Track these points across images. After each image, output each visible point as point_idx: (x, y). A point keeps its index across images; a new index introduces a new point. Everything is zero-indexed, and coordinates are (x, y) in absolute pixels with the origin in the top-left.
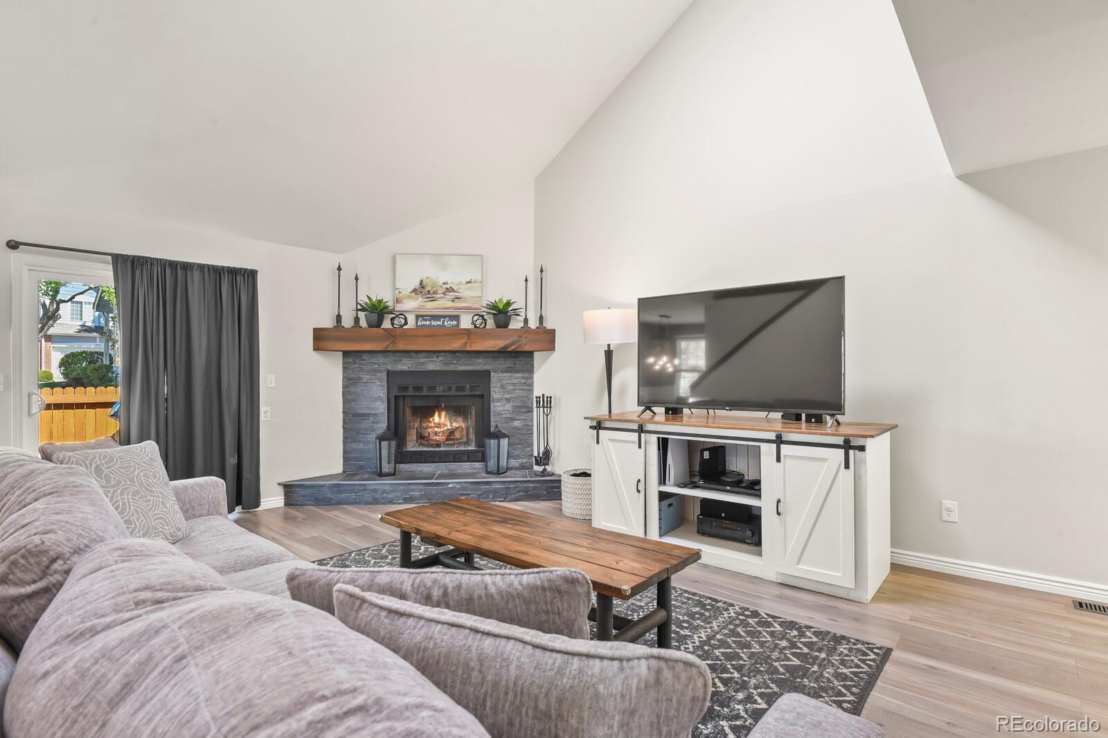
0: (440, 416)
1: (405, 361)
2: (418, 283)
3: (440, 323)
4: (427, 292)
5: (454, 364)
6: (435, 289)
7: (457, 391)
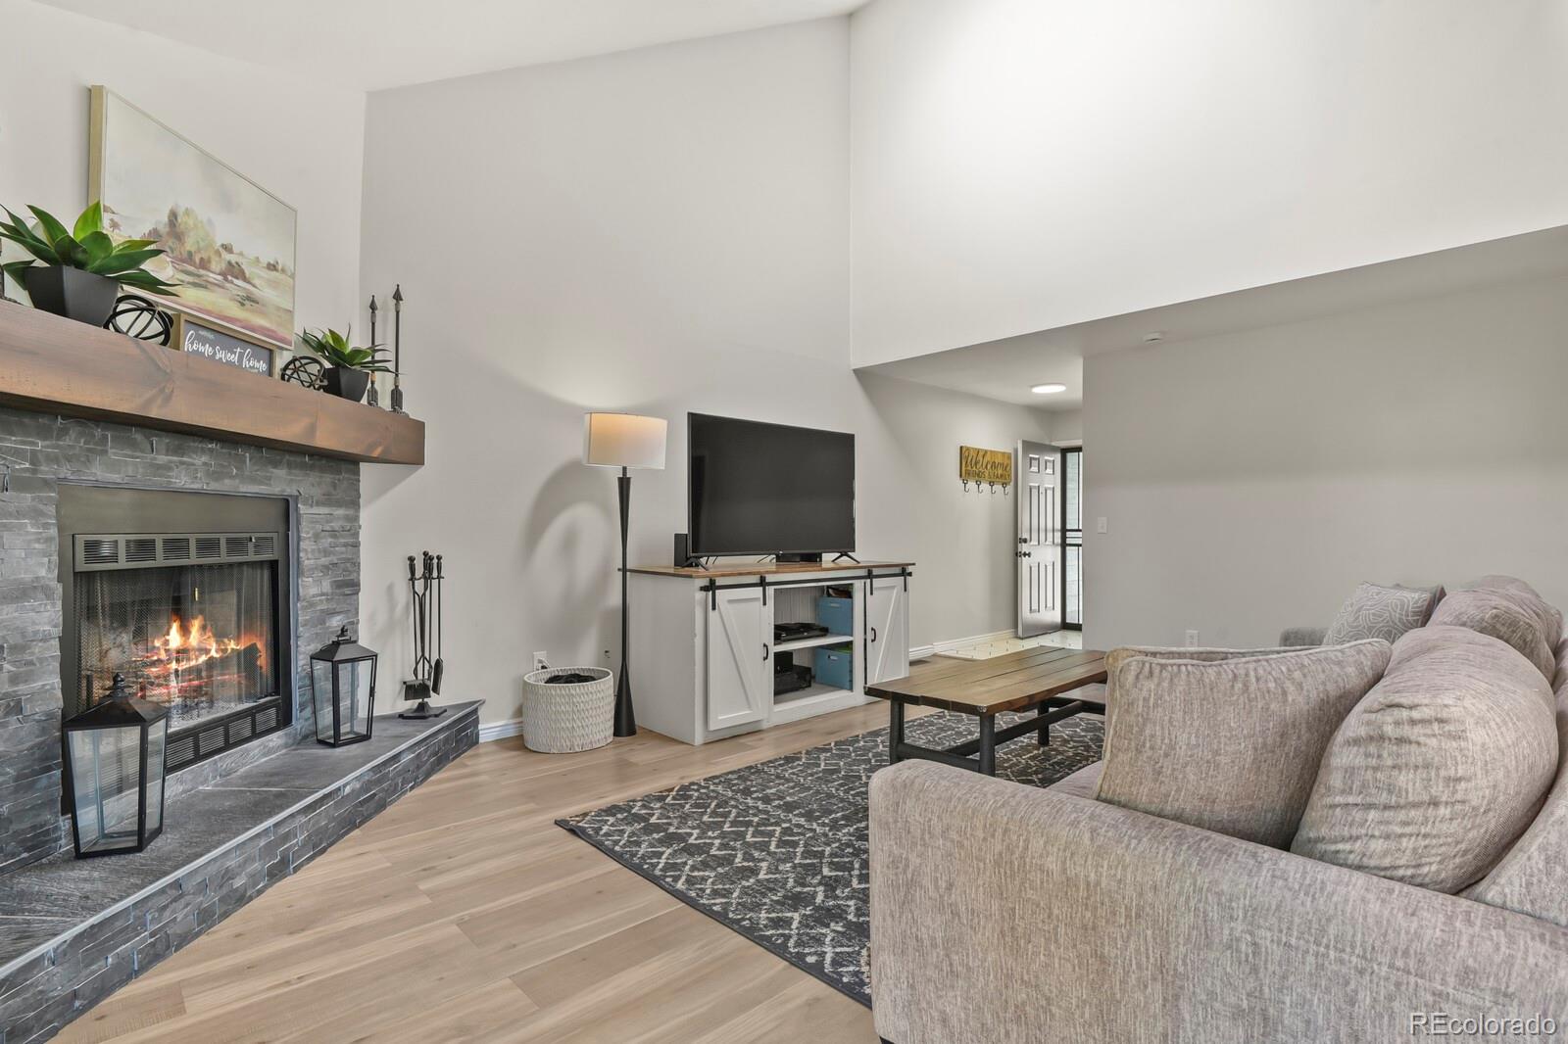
0: (185, 631)
1: (114, 454)
2: (165, 219)
3: (234, 358)
4: (185, 255)
5: (232, 477)
6: (204, 255)
7: (230, 551)
